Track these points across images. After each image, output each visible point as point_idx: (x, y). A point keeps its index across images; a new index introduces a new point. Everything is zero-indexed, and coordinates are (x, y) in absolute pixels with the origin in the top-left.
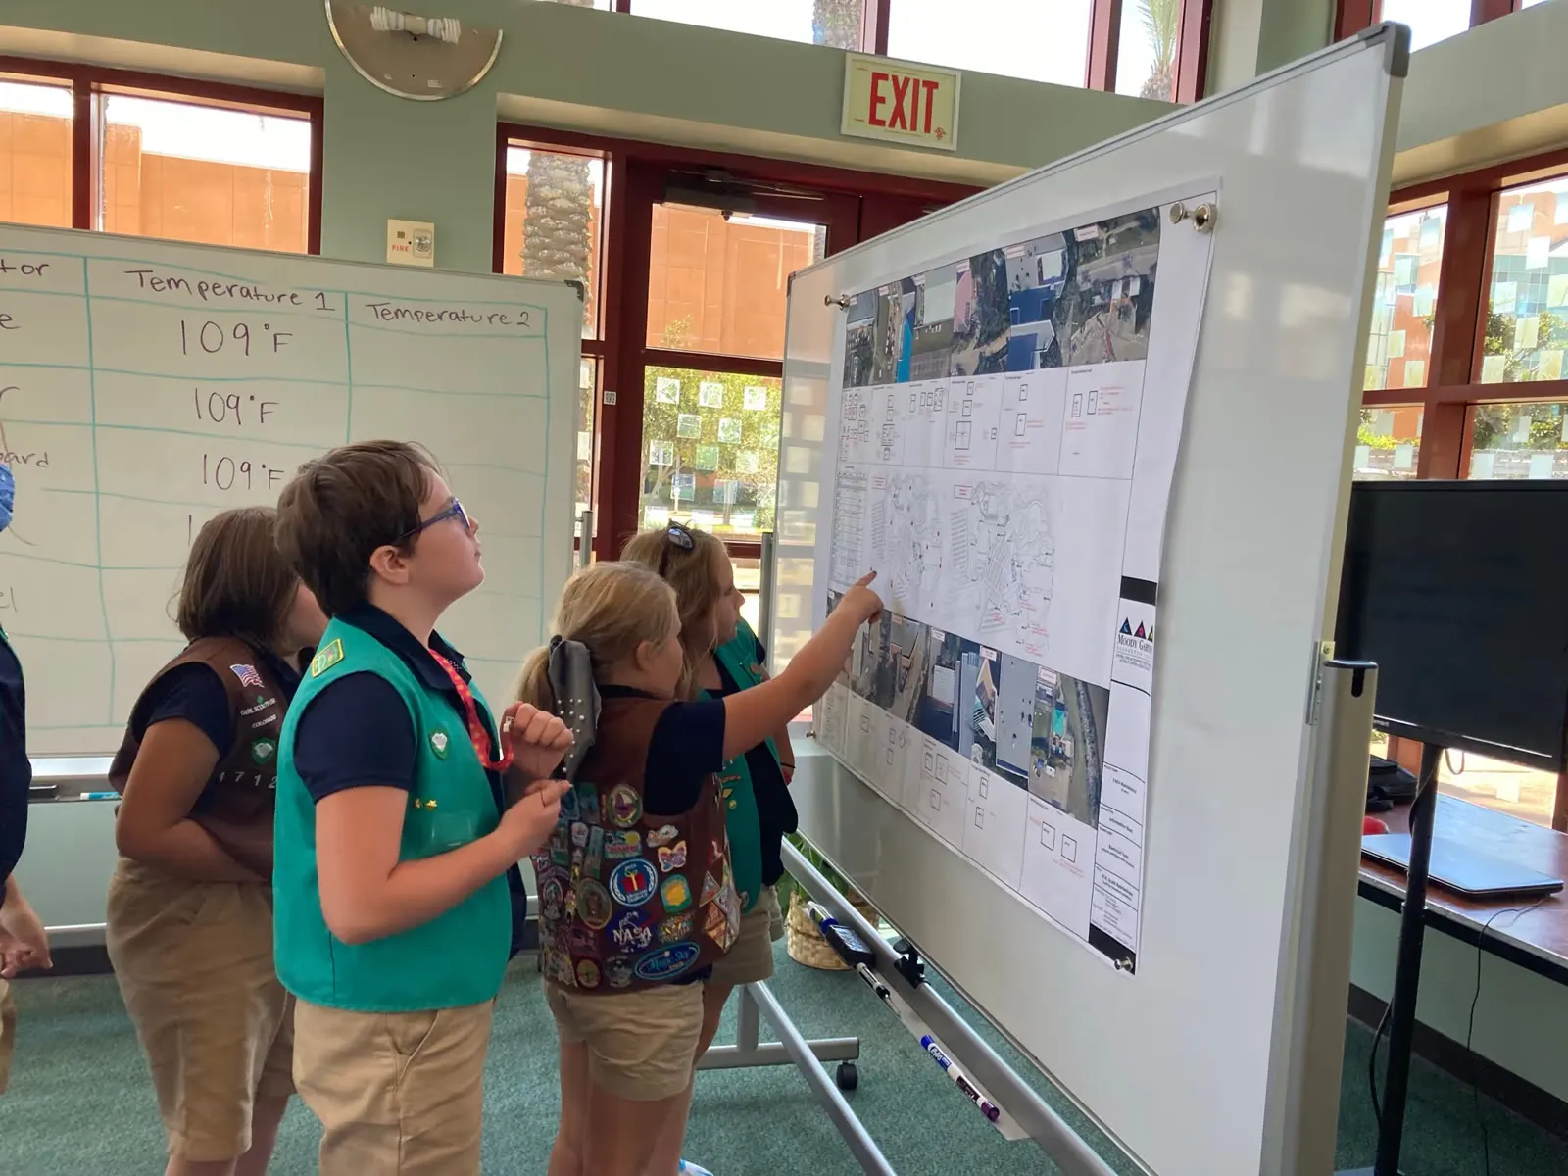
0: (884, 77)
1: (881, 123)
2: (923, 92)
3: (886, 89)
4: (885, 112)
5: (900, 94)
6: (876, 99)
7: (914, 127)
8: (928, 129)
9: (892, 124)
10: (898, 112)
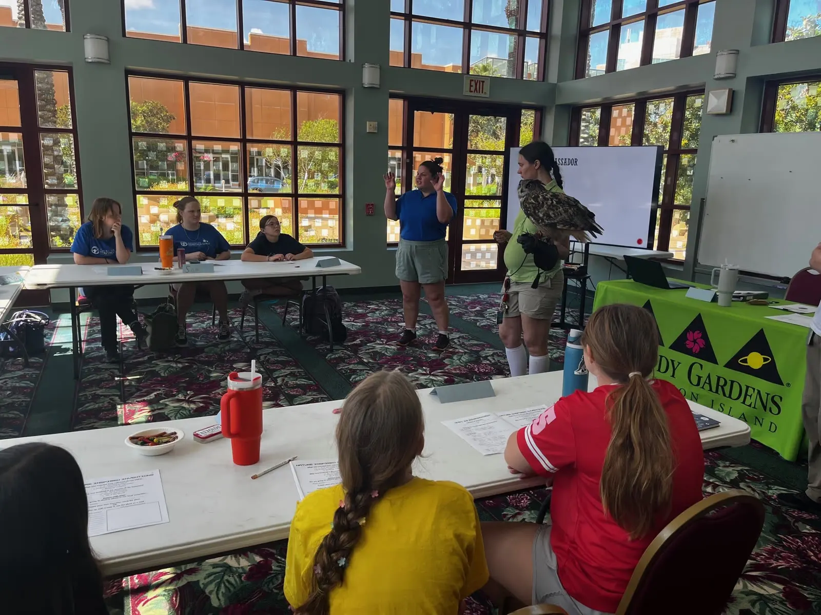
0: (473, 80)
1: (472, 92)
2: (481, 83)
3: (473, 83)
4: (473, 89)
5: (476, 85)
6: (471, 86)
7: (479, 92)
8: (482, 93)
9: (474, 92)
10: (476, 89)
